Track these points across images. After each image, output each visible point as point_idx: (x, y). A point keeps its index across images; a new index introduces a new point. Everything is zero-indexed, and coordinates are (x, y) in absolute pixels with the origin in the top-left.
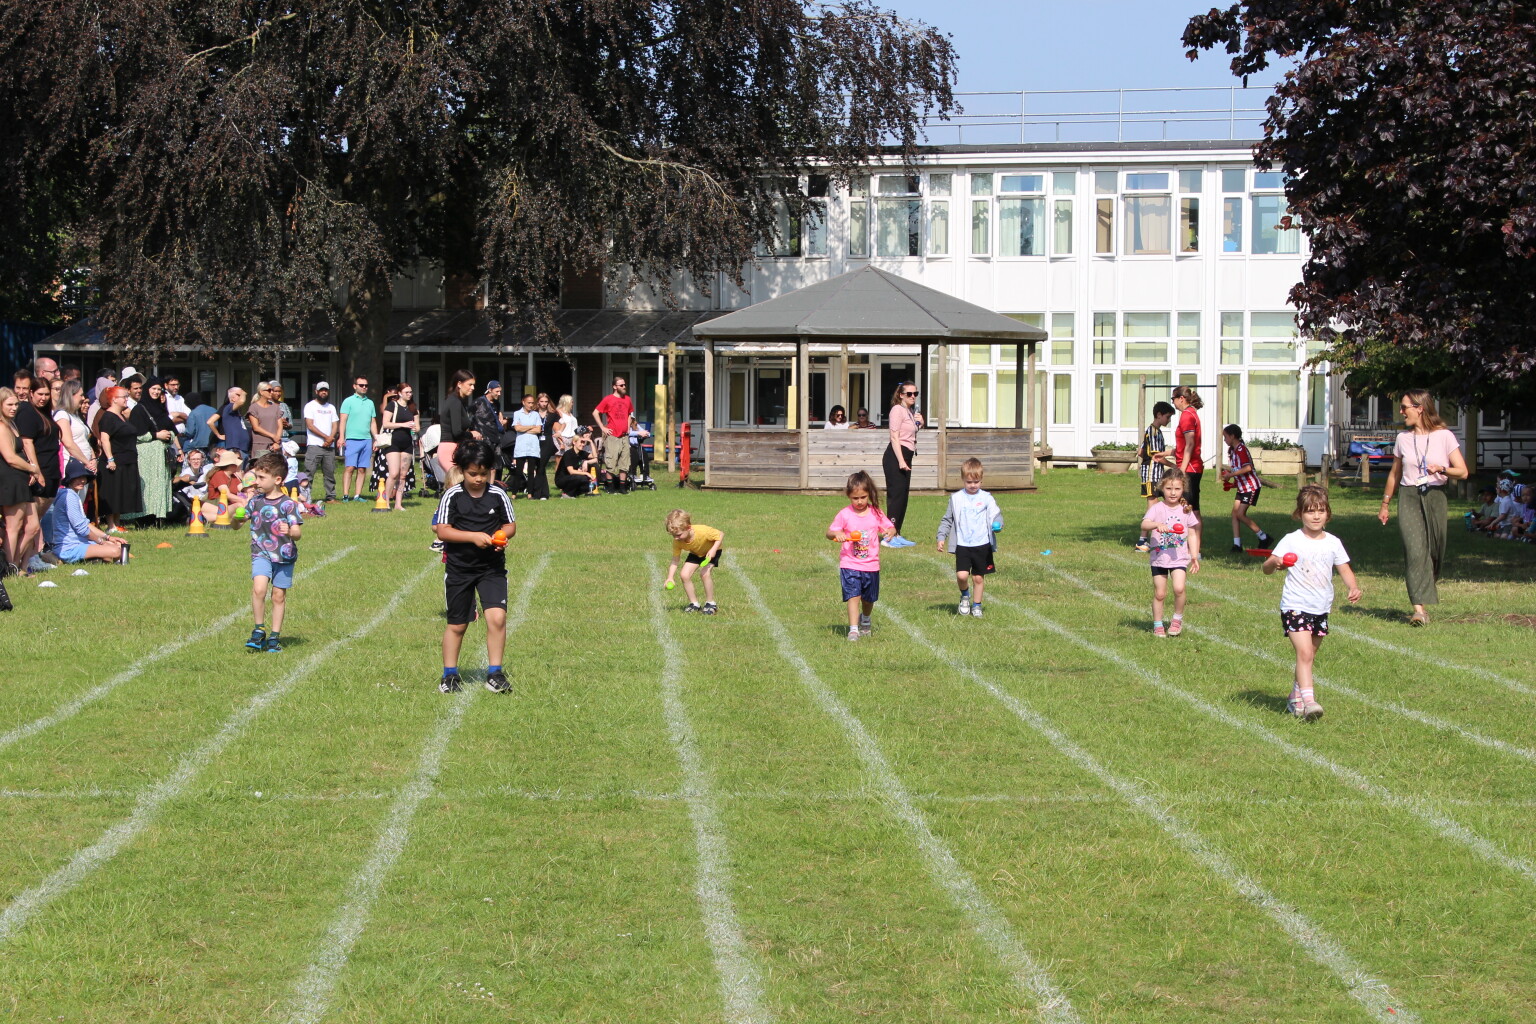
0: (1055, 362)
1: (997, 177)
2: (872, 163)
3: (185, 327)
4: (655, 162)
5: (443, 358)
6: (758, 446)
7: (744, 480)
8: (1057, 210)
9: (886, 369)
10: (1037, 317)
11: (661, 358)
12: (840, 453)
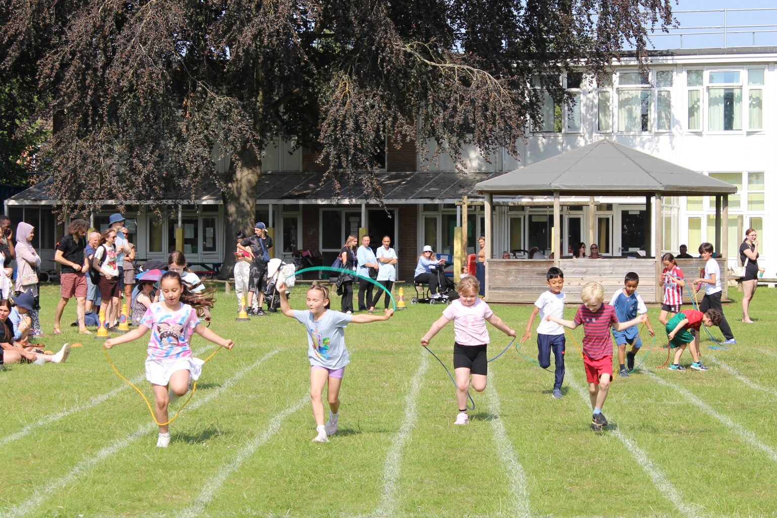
0: (750, 209)
1: (706, 73)
2: (614, 63)
4: (451, 65)
5: (301, 208)
6: (524, 271)
7: (514, 297)
8: (750, 97)
9: (625, 214)
10: (737, 176)
11: (458, 207)
12: (583, 276)
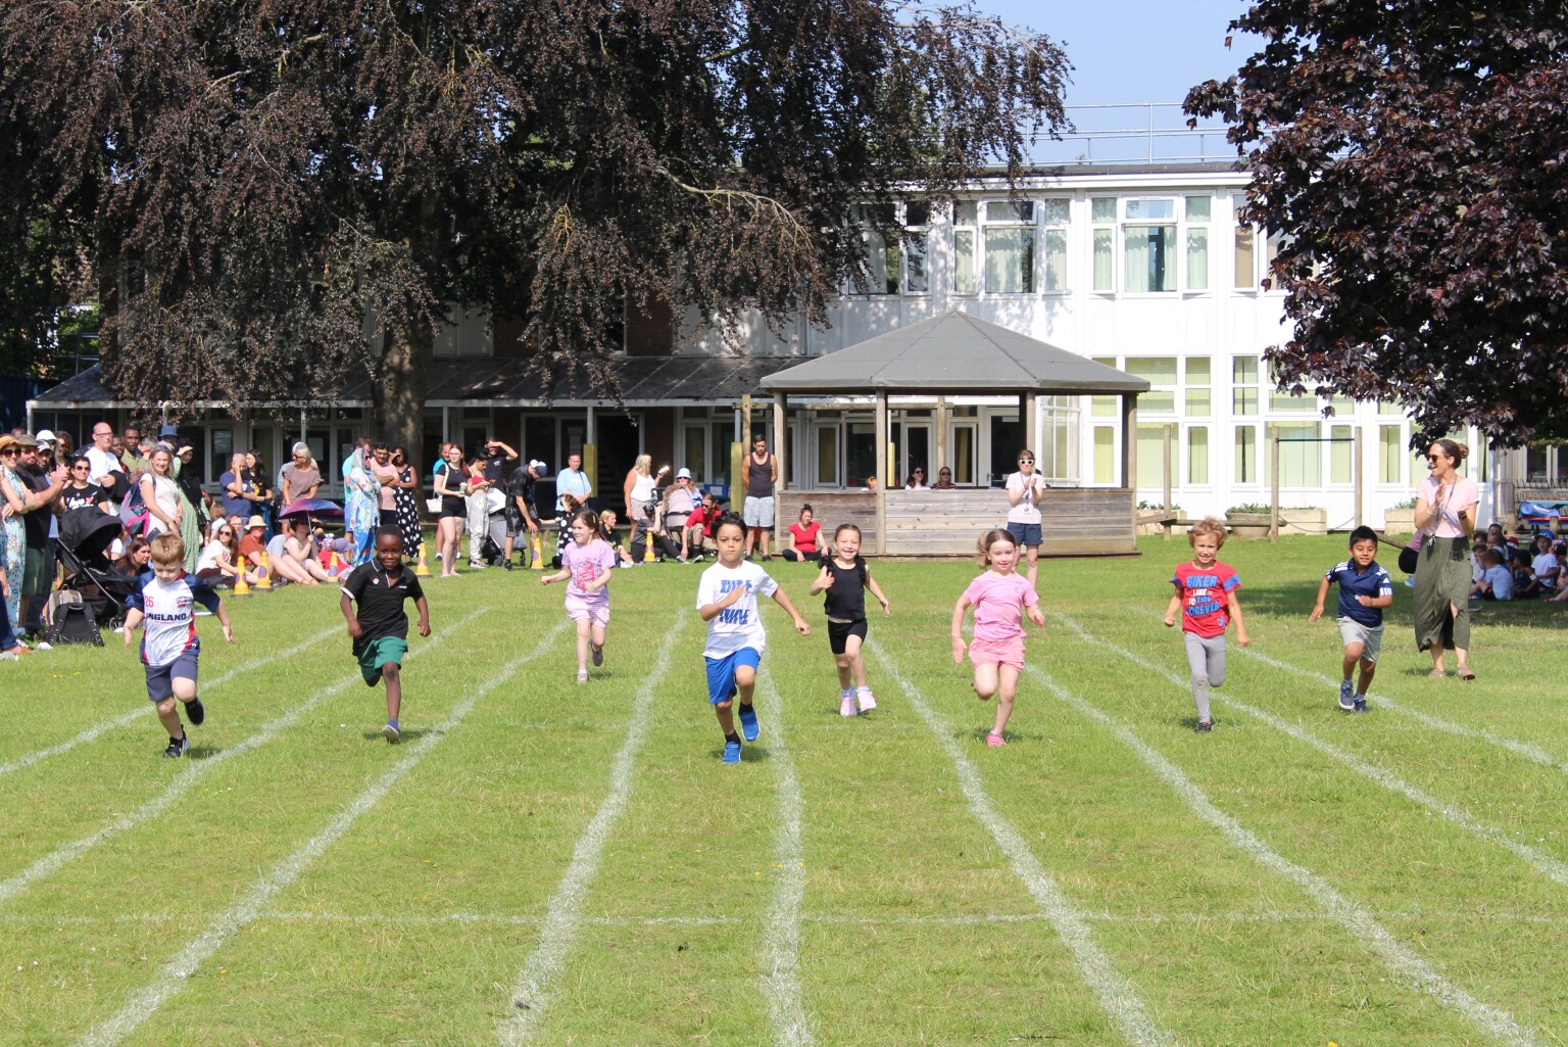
0: (1189, 413)
1: (1122, 203)
2: (970, 187)
3: (210, 384)
4: (722, 191)
5: (491, 413)
6: (832, 508)
8: (1189, 239)
9: (997, 422)
10: (1167, 364)
11: (737, 412)
12: (920, 516)
